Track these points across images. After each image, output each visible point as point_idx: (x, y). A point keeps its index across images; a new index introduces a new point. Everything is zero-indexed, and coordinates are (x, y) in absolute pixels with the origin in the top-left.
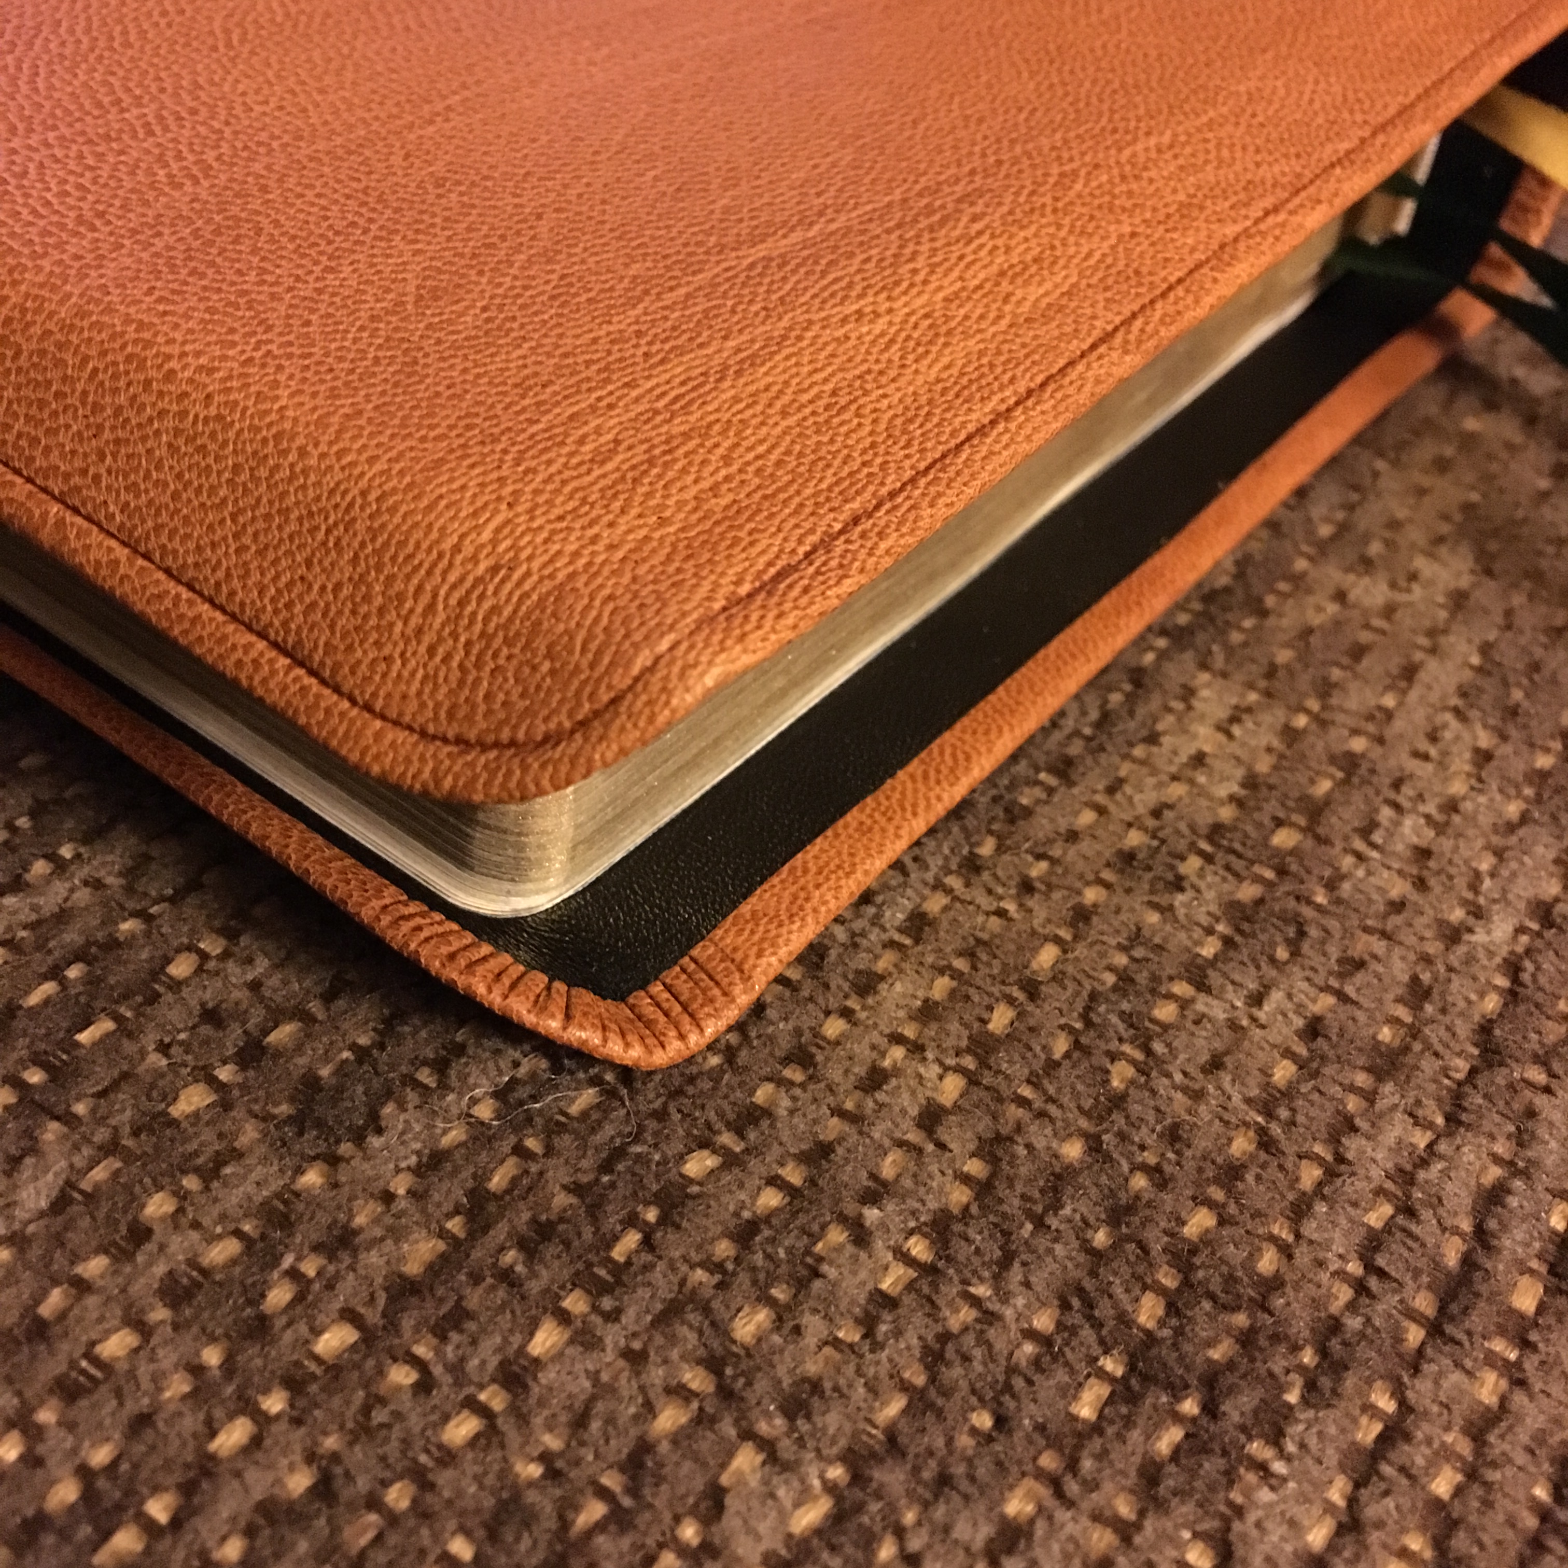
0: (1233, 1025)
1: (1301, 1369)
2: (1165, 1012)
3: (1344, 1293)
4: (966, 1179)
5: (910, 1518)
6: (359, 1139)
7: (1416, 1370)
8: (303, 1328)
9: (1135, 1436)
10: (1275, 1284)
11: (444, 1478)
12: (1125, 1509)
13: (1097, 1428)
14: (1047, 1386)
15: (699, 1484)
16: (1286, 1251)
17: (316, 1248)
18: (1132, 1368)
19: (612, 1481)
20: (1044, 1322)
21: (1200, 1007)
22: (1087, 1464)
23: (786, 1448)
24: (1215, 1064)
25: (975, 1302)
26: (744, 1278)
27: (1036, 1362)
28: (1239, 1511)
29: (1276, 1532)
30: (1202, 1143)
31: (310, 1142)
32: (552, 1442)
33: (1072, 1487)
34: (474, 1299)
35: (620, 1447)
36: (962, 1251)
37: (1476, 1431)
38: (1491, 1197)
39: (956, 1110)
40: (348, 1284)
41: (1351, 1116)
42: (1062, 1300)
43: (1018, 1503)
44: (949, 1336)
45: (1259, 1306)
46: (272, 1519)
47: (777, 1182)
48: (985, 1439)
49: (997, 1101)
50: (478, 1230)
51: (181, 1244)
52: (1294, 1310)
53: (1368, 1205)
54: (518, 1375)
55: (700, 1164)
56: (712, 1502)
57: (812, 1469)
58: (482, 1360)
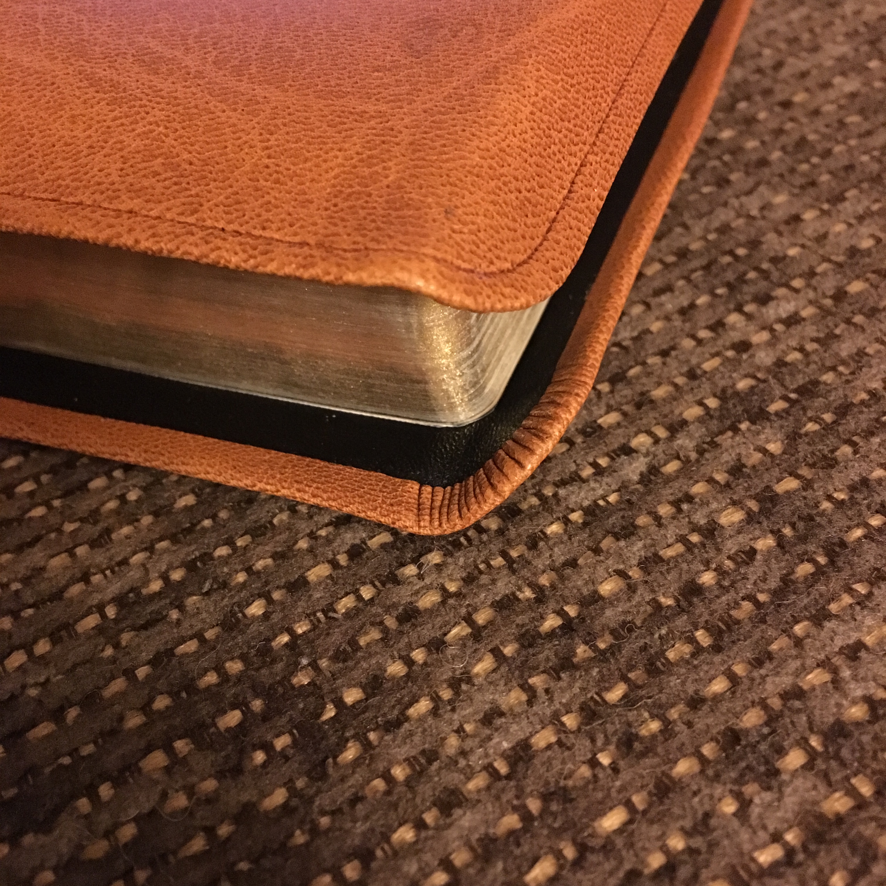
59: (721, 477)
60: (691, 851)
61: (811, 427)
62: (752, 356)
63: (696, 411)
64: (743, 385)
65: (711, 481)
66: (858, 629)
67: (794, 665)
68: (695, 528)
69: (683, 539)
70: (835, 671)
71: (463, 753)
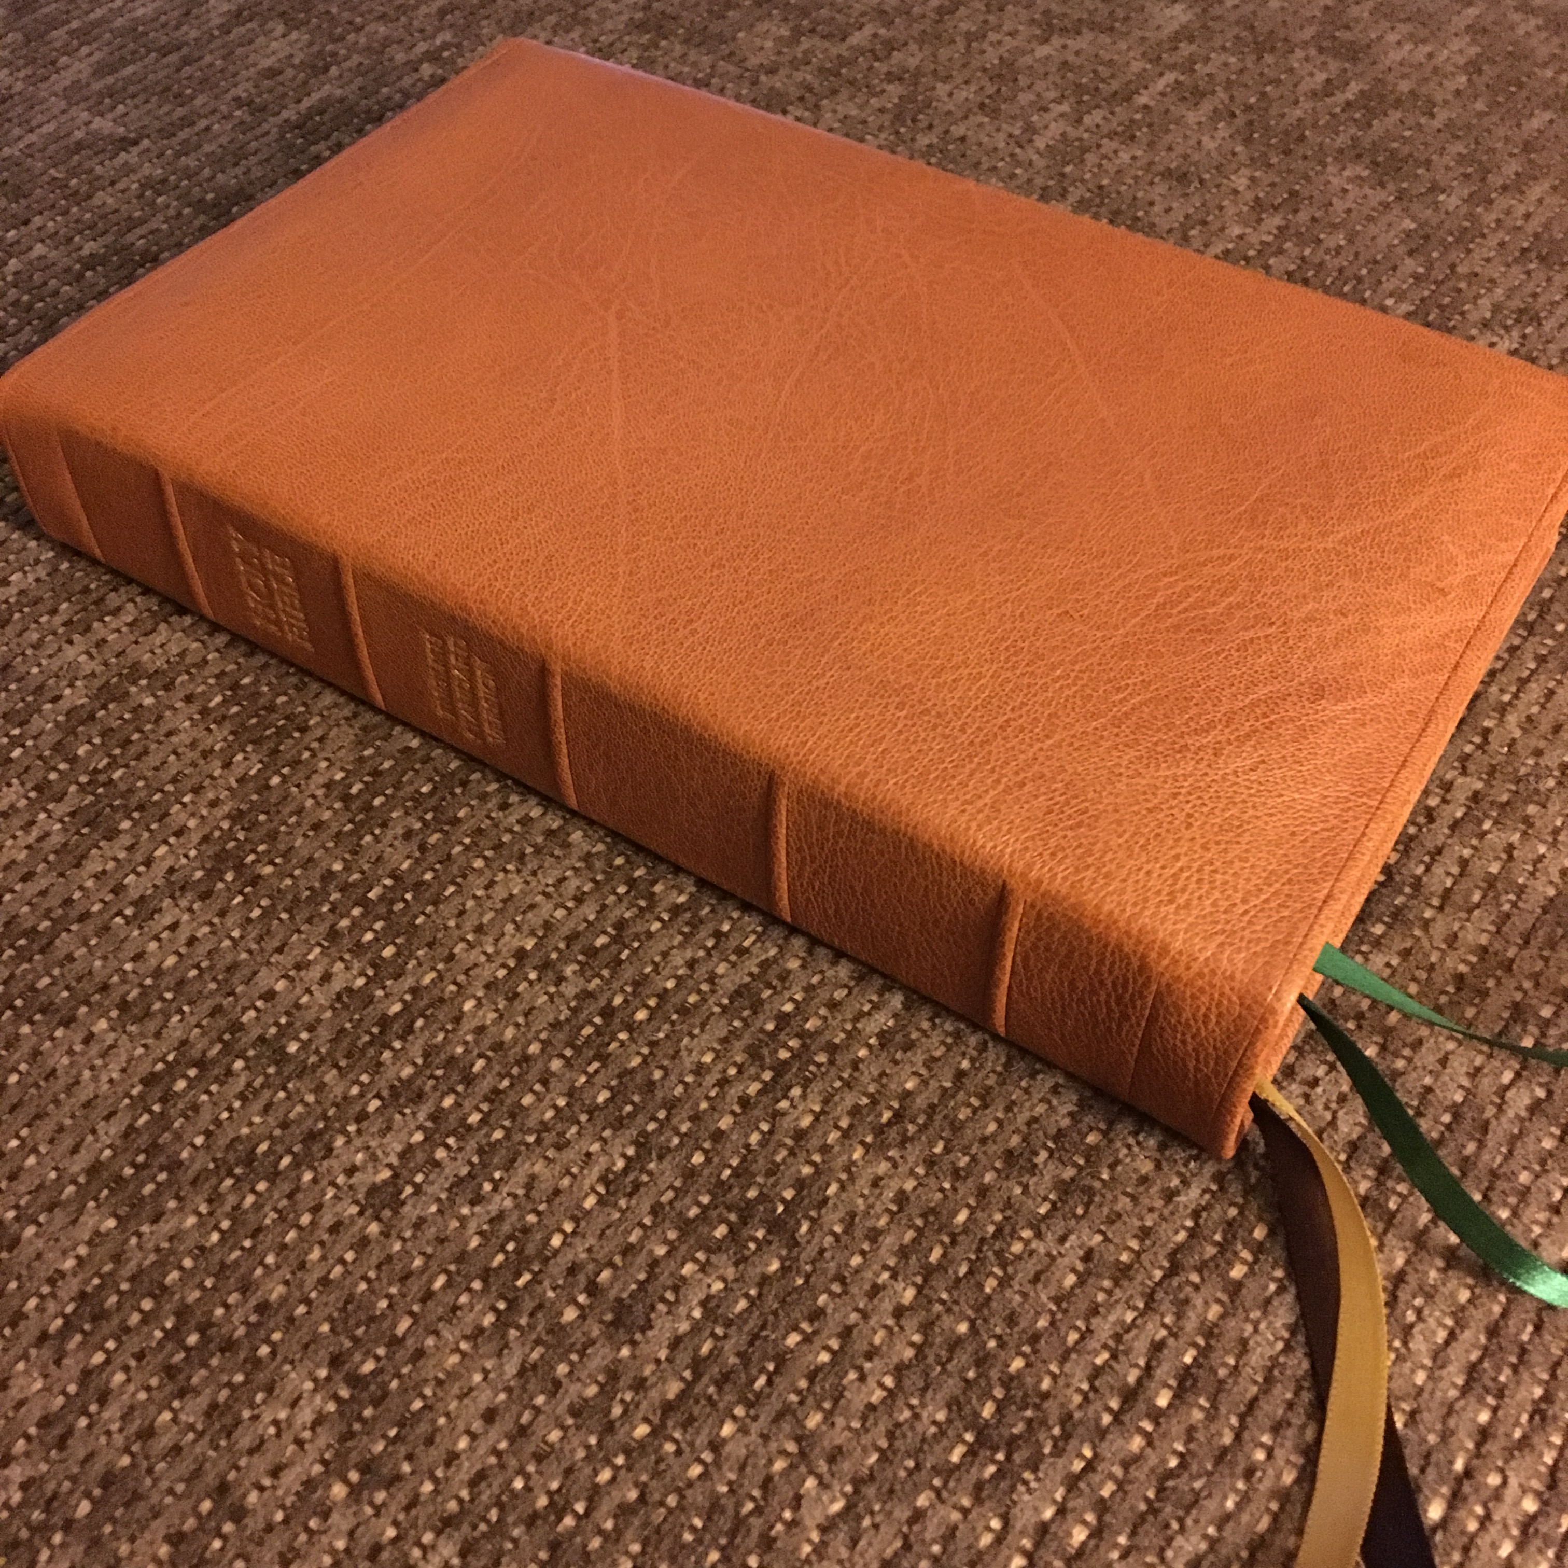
0: (1048, 1254)
1: (1053, 1438)
2: (1017, 1248)
3: (1077, 1399)
4: (912, 1344)
5: (877, 1508)
6: (643, 1332)
7: (1103, 1439)
8: (627, 1427)
9: (974, 1470)
10: (1046, 1396)
11: (689, 1493)
12: (966, 1502)
13: (958, 1467)
14: (938, 1448)
15: (791, 1494)
16: (1054, 1377)
17: (630, 1387)
18: (977, 1440)
19: (756, 1493)
20: (941, 1416)
21: (1034, 1245)
22: (952, 1484)
23: (827, 1478)
24: (1036, 1279)
25: (911, 1407)
26: (810, 1401)
27: (935, 1436)
28: (1015, 1503)
29: (1028, 1513)
30: (1023, 1324)
31: (622, 1335)
32: (732, 1476)
33: (945, 1494)
34: (696, 1411)
35: (760, 1478)
36: (907, 1383)
37: (1126, 1465)
38: (1157, 1347)
39: (910, 1308)
40: (644, 1405)
41: (1098, 1305)
42: (949, 1407)
43: (922, 1501)
44: (898, 1425)
45: (1037, 1407)
46: (624, 1511)
47: (827, 1348)
48: (910, 1473)
49: (930, 1302)
50: (697, 1376)
51: (574, 1388)
52: (1052, 1408)
53: (1096, 1353)
54: (716, 1446)
55: (793, 1339)
56: (797, 1502)
57: (837, 1487)
58: (702, 1440)
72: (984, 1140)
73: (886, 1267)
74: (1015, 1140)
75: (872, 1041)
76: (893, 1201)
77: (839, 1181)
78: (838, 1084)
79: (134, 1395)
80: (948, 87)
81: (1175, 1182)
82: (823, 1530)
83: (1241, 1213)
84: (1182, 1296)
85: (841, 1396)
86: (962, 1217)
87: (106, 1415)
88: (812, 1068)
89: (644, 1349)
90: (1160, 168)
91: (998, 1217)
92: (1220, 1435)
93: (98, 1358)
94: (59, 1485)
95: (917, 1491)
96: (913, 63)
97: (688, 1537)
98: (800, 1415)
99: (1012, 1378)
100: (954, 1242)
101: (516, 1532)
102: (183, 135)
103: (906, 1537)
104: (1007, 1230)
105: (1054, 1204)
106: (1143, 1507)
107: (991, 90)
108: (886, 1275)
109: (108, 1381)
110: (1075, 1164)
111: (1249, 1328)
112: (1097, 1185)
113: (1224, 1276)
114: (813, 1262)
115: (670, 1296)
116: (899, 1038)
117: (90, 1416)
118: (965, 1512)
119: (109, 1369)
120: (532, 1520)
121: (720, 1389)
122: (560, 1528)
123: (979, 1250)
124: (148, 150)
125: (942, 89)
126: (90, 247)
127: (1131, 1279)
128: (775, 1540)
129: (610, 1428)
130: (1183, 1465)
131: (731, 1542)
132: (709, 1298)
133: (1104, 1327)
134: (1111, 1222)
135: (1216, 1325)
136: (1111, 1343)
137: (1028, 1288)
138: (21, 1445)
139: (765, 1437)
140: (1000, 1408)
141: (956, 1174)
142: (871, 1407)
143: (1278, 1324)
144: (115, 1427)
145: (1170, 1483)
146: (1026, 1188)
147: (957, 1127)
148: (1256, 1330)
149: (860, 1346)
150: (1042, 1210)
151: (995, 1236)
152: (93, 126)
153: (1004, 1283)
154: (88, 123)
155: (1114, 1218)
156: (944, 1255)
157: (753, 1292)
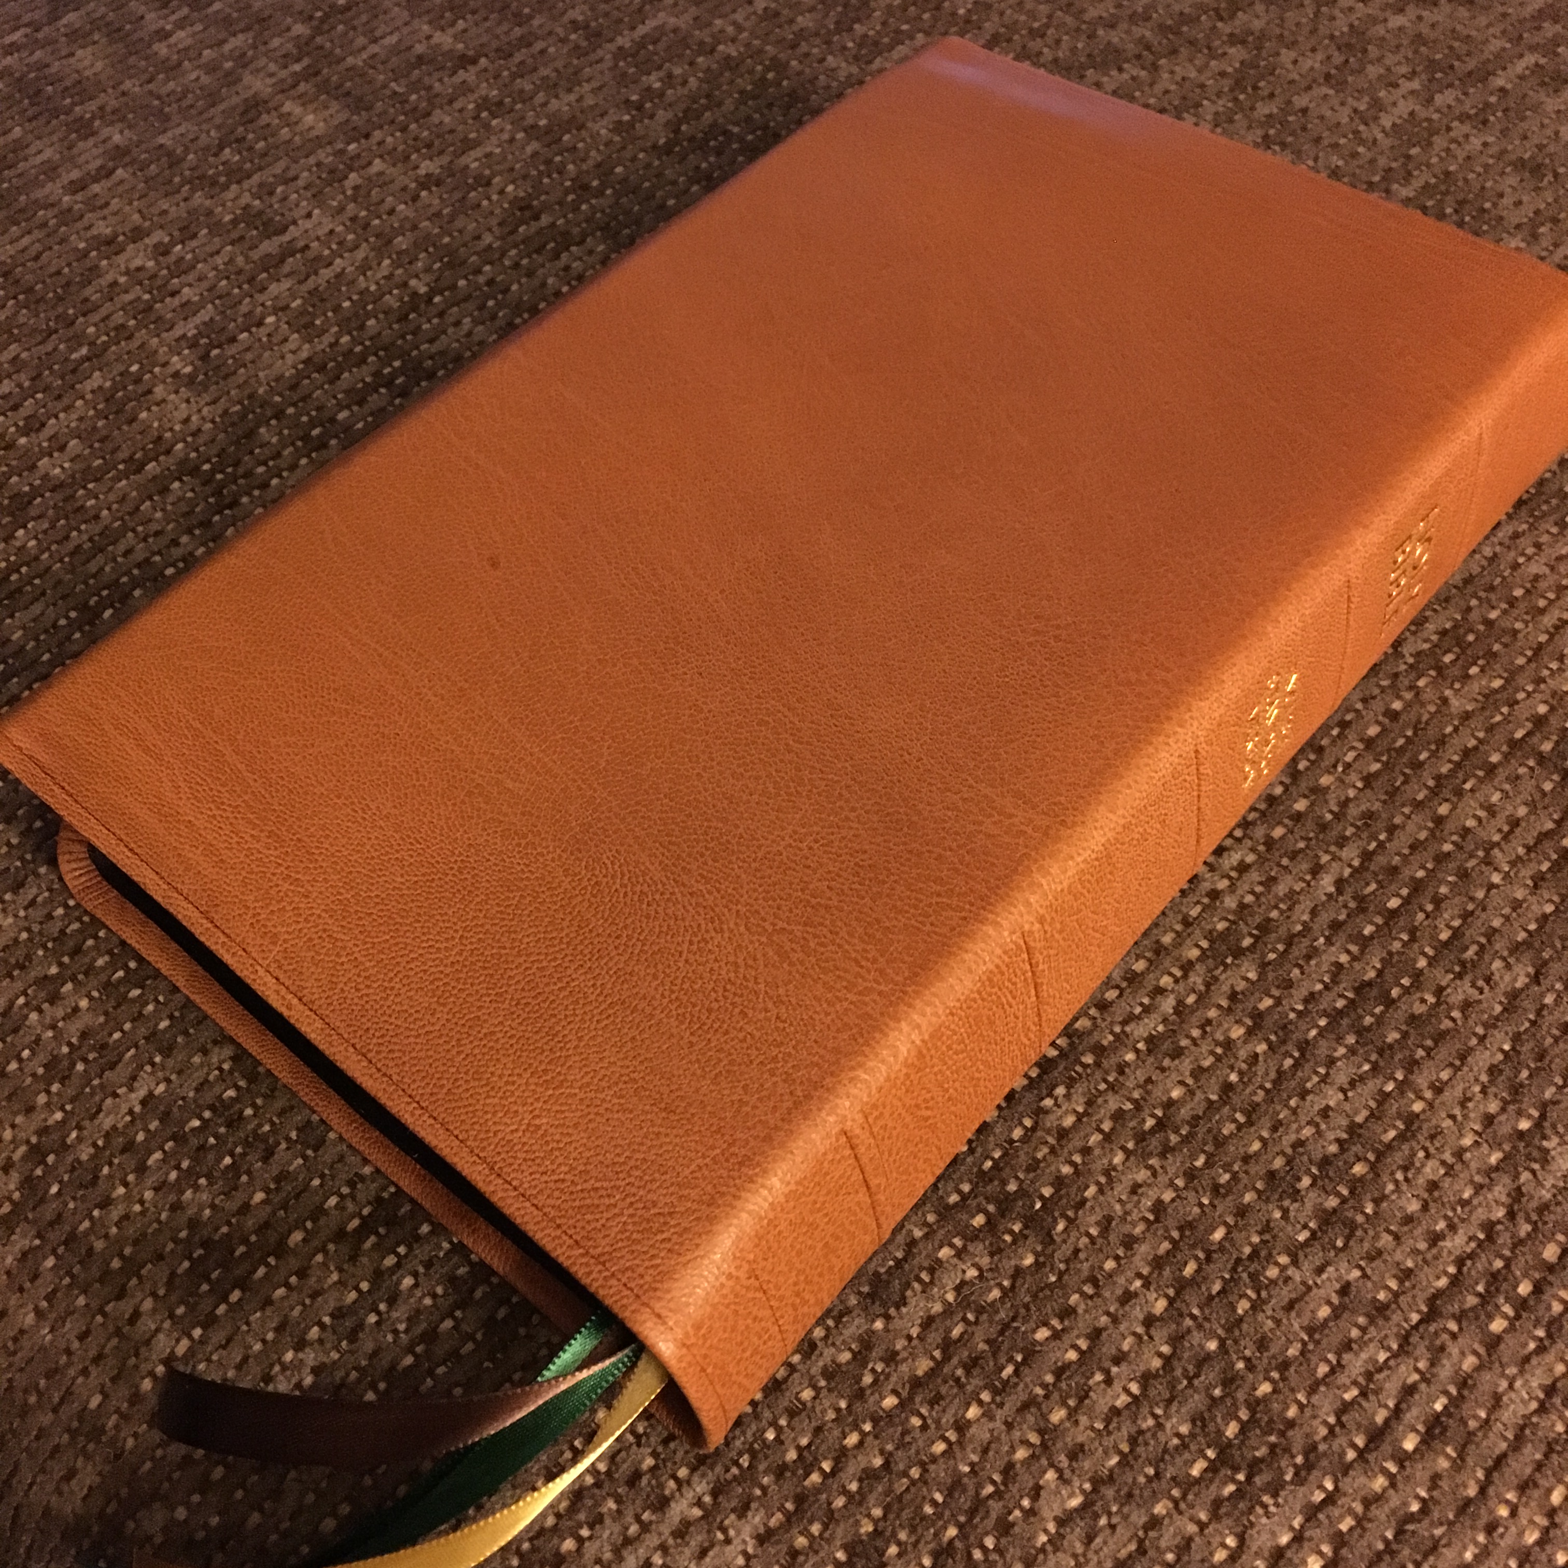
0: (1304, 1283)
1: (1295, 1466)
2: (1272, 1272)
3: (1323, 1431)
4: (1160, 1355)
5: (1114, 1509)
6: (898, 1308)
7: (1345, 1474)
8: (876, 1396)
9: (1213, 1488)
10: (1291, 1424)
11: (932, 1467)
12: (1203, 1516)
13: (1197, 1481)
14: (1179, 1461)
15: (1031, 1484)
16: (1301, 1407)
17: (881, 1359)
18: (1218, 1455)
19: (997, 1477)
20: (1184, 1429)
21: (1290, 1272)
22: (1190, 1497)
23: (1067, 1474)
24: (1290, 1306)
25: (1155, 1416)
26: (1056, 1396)
27: (1176, 1448)
28: (1252, 1525)
29: (1265, 1536)
30: (1274, 1349)
31: (877, 1309)
32: (975, 1458)
33: (1183, 1506)
34: (944, 1390)
35: (1001, 1464)
36: (1152, 1393)
37: (1367, 1503)
38: (1409, 1391)
39: (1160, 1319)
40: (894, 1378)
41: (1351, 1341)
42: (1193, 1421)
43: (1160, 1509)
44: (1141, 1432)
45: (1282, 1434)
46: (868, 1476)
47: (1075, 1347)
48: (1150, 1480)
49: (1181, 1315)
50: (947, 1358)
51: (829, 1352)
52: (1297, 1438)
53: (1346, 1389)
54: (961, 1426)
55: (1042, 1334)
56: (1036, 1492)
57: (1076, 1483)
58: (948, 1418)
59: (1224, 1003)
60: (1263, 1242)
61: (1272, 956)
62: (1222, 902)
63: (1194, 953)
64: (1221, 926)
65: (1219, 1007)
66: (1325, 1098)
67: (1294, 1126)
68: (1218, 1043)
69: (1212, 1053)
70: (1317, 1125)
71: (1127, 1213)
72: (1246, 1159)
73: (1139, 1275)
74: (1278, 1163)
75: (1141, 1046)
76: (1150, 1211)
77: (1098, 1183)
78: (1103, 1086)
79: (421, 1298)
80: (1293, 54)
81: (1441, 1225)
82: (1061, 1522)
83: (1507, 1266)
84: (1438, 1343)
85: (1087, 1396)
86: (1219, 1235)
87: (395, 1315)
88: (1078, 1068)
89: (897, 1324)
90: (1513, 157)
91: (1256, 1239)
92: (1465, 1487)
93: (390, 1261)
94: (348, 1375)
95: (1155, 1497)
96: (1257, 25)
97: (928, 1510)
98: (1045, 1410)
99: (1258, 1401)
100: (1208, 1259)
101: (766, 1481)
102: (518, 57)
103: (1141, 1542)
104: (1263, 1253)
105: (1313, 1233)
106: (1380, 1546)
107: (1338, 59)
108: (1138, 1283)
109: (399, 1282)
110: (1338, 1194)
111: (1504, 1384)
112: (1360, 1219)
113: (1484, 1329)
114: (1067, 1262)
115: (925, 1276)
116: (1167, 1045)
117: (379, 1313)
118: (1202, 1526)
119: (400, 1272)
120: (780, 1471)
121: (968, 1373)
122: (806, 1483)
123: (1234, 1270)
124: (485, 70)
125: (1287, 56)
126: (427, 167)
127: (1387, 1319)
128: (1013, 1525)
129: (860, 1394)
130: (1425, 1510)
131: (970, 1520)
132: (963, 1283)
133: (1356, 1364)
134: (1371, 1258)
135: (1470, 1376)
136: (1361, 1380)
137: (1280, 1314)
138: (314, 1332)
139: (1009, 1426)
140: (1244, 1428)
141: (1216, 1189)
142: (1115, 1412)
143: (1535, 1384)
144: (402, 1327)
145: (1410, 1527)
146: (1285, 1212)
147: (1220, 1142)
148: (1511, 1386)
149: (1108, 1350)
150: (1302, 1237)
151: (1250, 1258)
152: (435, 40)
153: (1256, 1307)
154: (429, 37)
155: (1375, 1255)
156: (1198, 1271)
157: (1006, 1283)
